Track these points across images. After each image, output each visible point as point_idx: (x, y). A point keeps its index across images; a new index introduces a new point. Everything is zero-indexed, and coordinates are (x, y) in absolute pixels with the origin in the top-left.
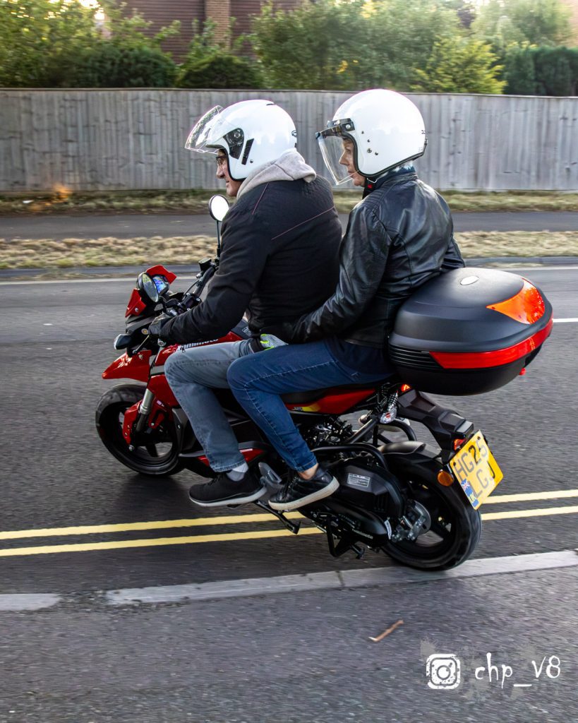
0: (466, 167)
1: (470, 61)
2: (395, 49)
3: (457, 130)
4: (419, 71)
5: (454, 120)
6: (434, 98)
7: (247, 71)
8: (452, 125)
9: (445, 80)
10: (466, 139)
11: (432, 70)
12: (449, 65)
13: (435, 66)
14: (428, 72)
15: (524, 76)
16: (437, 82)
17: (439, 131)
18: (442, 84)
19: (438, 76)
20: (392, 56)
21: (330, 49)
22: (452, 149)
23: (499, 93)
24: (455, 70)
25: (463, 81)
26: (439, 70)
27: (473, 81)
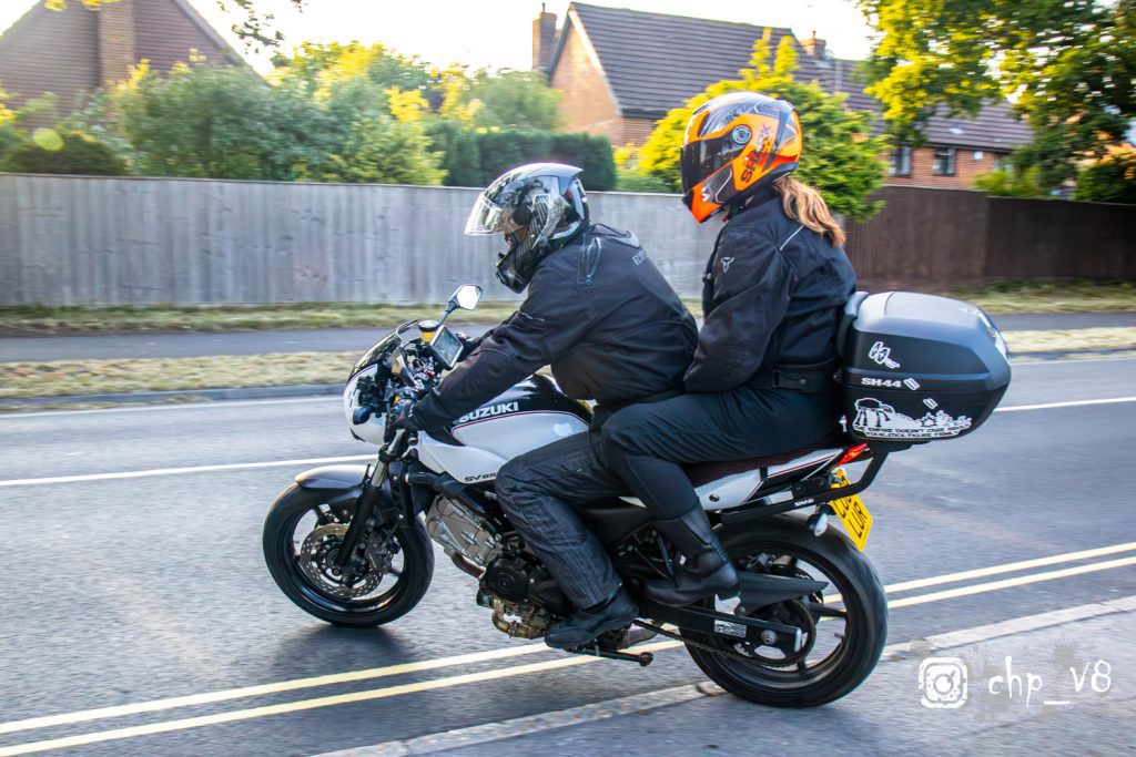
0: (400, 276)
1: (400, 146)
2: (303, 127)
3: (386, 228)
4: (335, 157)
5: (382, 217)
6: (355, 189)
7: (101, 153)
8: (379, 222)
9: (368, 167)
10: (399, 238)
11: (350, 156)
12: (370, 149)
13: (355, 150)
14: (346, 158)
15: (466, 164)
16: (356, 170)
17: (363, 231)
18: (363, 173)
19: (358, 163)
20: (301, 138)
21: (215, 127)
22: (380, 252)
23: (437, 184)
24: (380, 155)
25: (390, 170)
26: (360, 156)
27: (403, 170)
